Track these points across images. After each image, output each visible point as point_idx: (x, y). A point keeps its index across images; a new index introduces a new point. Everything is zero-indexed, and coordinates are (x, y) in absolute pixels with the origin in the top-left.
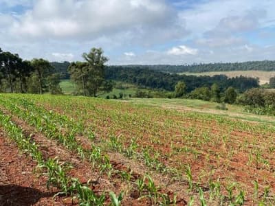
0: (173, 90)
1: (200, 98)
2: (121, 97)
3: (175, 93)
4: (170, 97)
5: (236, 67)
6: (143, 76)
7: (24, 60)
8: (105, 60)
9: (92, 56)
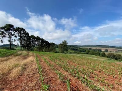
0: (85, 52)
1: (94, 55)
2: (71, 53)
3: (86, 53)
4: (84, 54)
5: (94, 46)
6: (72, 47)
7: (49, 42)
8: (67, 43)
9: (64, 42)
